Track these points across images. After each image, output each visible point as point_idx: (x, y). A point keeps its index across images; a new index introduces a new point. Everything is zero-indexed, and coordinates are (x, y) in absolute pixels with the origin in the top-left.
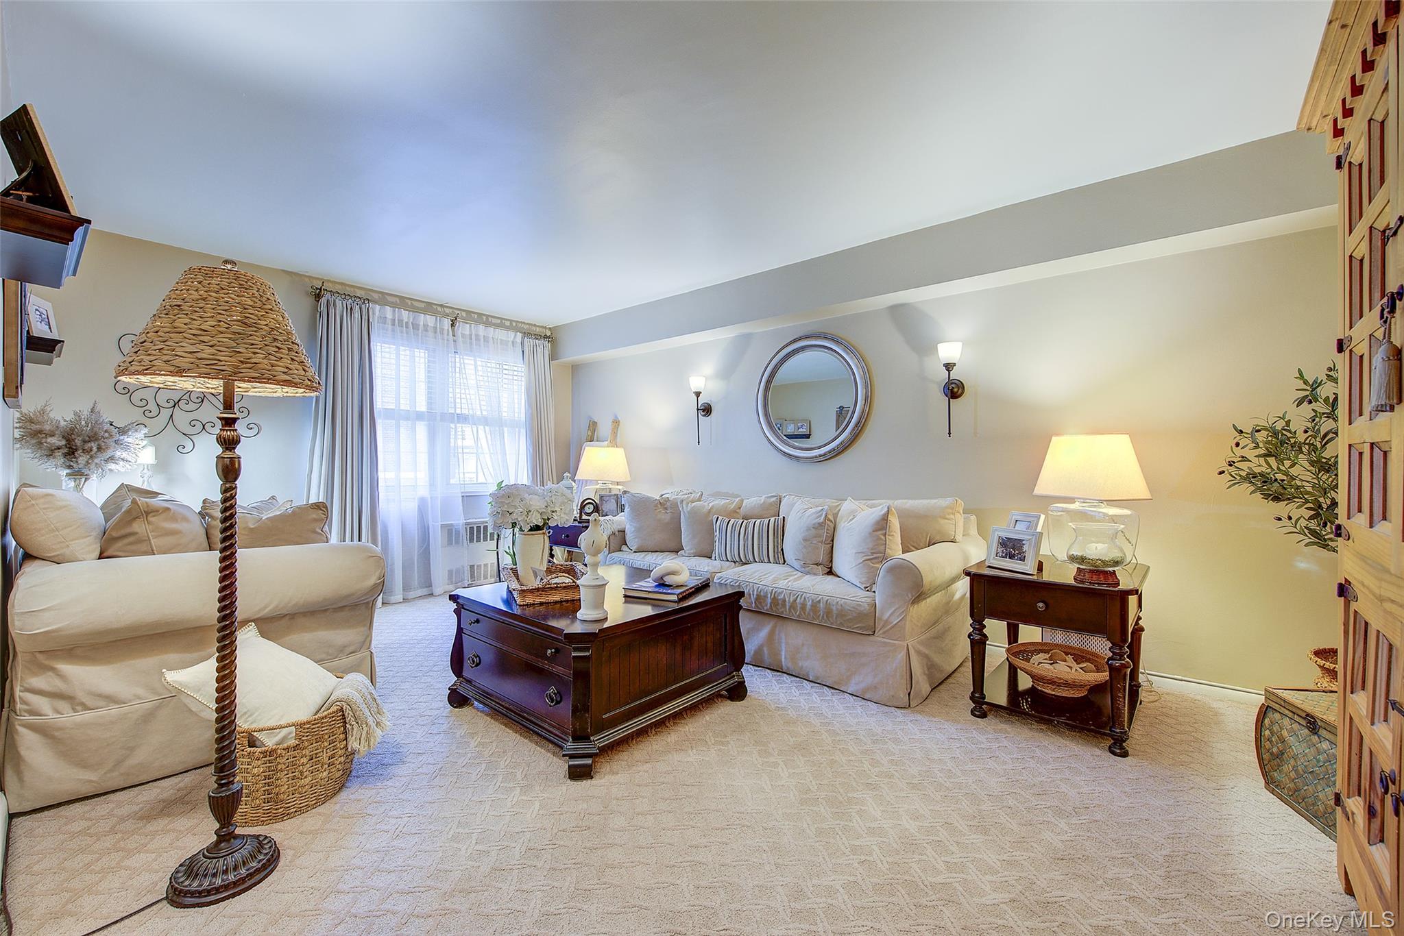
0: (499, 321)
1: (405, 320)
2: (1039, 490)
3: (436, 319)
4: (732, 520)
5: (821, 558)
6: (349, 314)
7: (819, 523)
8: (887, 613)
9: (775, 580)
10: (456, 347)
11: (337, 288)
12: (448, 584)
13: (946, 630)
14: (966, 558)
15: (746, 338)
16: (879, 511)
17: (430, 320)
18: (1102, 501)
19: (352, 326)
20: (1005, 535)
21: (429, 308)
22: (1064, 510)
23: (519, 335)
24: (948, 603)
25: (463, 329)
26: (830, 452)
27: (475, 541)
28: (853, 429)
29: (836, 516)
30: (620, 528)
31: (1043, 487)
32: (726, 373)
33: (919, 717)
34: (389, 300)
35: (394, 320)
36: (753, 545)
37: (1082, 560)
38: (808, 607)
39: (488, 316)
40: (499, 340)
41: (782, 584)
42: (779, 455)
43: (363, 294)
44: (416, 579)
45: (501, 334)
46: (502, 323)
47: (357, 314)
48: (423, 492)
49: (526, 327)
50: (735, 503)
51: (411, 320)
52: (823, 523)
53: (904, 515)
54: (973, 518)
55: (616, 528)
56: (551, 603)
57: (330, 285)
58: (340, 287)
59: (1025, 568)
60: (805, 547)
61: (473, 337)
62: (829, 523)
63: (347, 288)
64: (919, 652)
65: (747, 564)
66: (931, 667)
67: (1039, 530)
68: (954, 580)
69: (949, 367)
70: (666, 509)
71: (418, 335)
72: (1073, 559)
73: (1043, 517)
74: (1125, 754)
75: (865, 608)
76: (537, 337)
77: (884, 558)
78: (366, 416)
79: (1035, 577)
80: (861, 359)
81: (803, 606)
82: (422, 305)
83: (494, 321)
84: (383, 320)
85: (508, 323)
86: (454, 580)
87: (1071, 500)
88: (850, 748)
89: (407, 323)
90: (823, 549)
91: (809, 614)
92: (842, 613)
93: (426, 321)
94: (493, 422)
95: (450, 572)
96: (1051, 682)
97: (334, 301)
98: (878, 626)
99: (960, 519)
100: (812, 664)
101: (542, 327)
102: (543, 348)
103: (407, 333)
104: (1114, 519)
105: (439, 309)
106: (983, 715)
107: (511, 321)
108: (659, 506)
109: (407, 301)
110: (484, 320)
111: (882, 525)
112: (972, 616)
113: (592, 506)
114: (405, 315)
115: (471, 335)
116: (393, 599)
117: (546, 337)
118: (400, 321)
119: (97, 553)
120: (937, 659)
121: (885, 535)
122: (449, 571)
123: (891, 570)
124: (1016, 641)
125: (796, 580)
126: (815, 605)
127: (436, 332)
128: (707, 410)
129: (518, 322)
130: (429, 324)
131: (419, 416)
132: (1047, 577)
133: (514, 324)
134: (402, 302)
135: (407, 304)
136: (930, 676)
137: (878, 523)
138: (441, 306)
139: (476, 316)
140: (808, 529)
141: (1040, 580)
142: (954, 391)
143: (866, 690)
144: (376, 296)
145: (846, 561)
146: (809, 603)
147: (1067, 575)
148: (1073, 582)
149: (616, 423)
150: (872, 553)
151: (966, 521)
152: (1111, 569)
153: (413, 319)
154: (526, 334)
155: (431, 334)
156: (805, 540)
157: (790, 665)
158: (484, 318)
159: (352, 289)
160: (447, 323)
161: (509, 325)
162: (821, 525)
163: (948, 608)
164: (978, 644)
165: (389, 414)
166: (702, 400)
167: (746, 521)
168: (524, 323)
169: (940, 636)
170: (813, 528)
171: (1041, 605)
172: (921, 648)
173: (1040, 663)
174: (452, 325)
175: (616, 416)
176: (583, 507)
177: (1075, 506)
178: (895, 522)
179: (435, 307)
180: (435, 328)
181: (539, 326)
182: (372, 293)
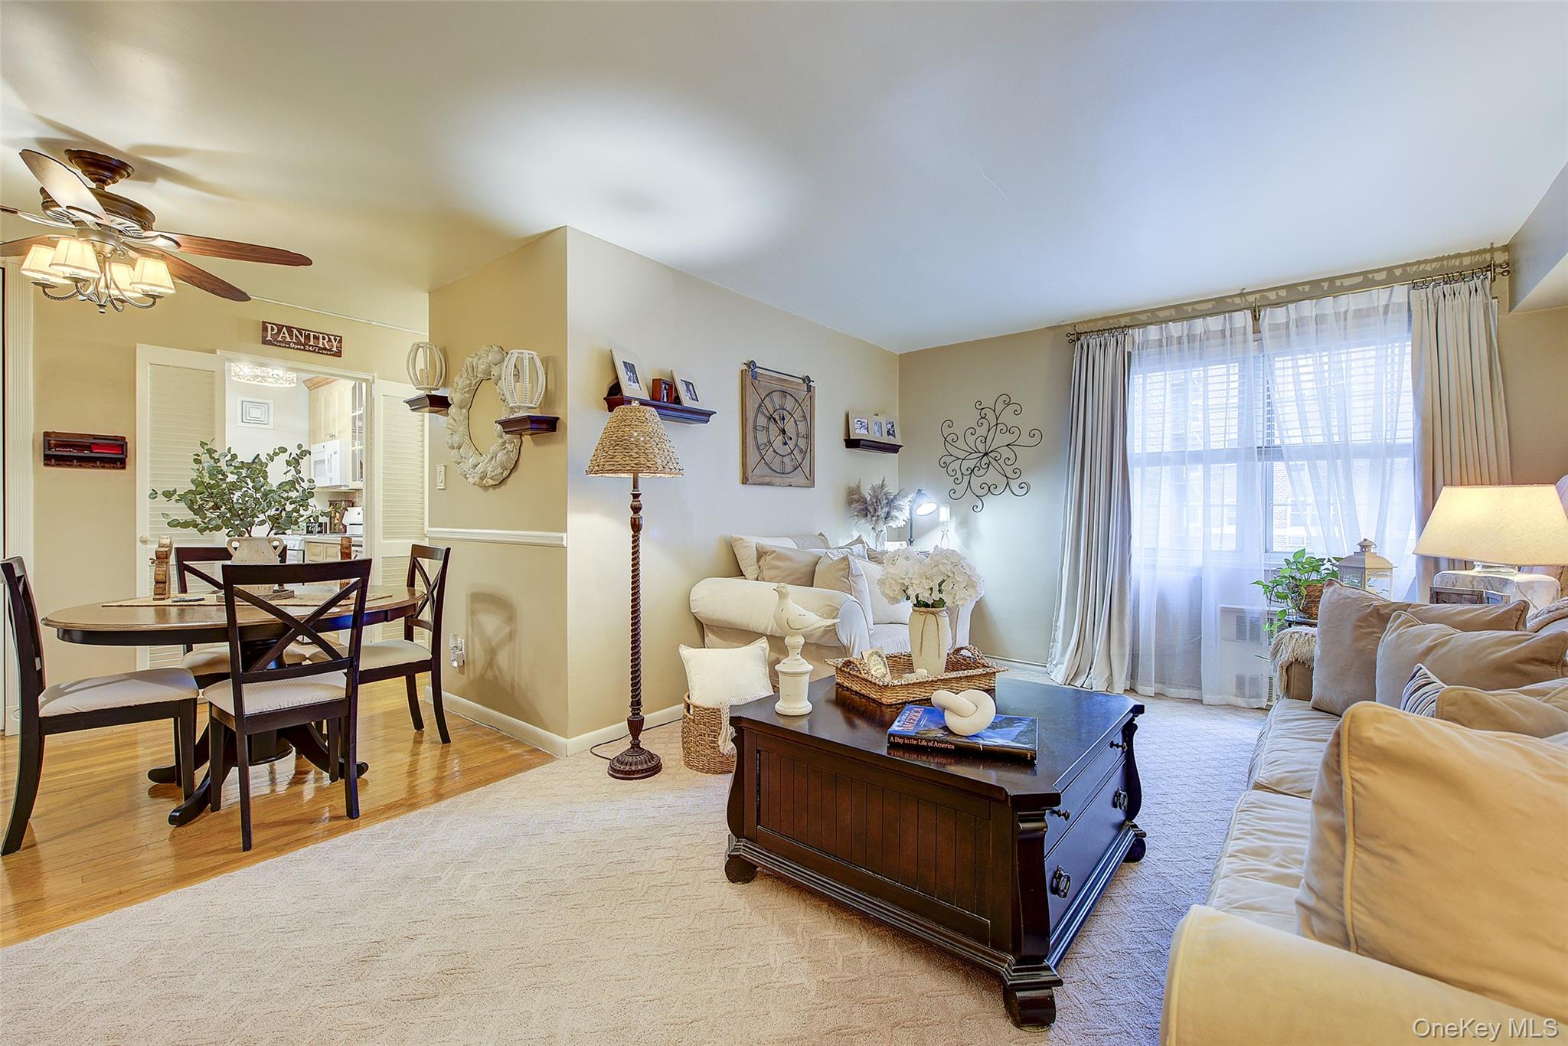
0: (1359, 279)
1: (1177, 334)
3: (1225, 317)
6: (1102, 351)
10: (1258, 349)
11: (1100, 325)
17: (1214, 323)
19: (1105, 362)
21: (1221, 306)
23: (1405, 288)
25: (1269, 317)
34: (1161, 316)
35: (1160, 341)
39: (1331, 280)
43: (1127, 321)
46: (1366, 280)
47: (1111, 350)
51: (1186, 333)
57: (1092, 324)
58: (1102, 322)
63: (1111, 321)
71: (1194, 349)
76: (1459, 275)
82: (1208, 306)
83: (1347, 282)
84: (1145, 344)
85: (1381, 276)
89: (1180, 338)
93: (1208, 326)
95: (1240, 679)
103: (1180, 350)
105: (1237, 300)
107: (1389, 269)
109: (1185, 308)
110: (1325, 288)
114: (1175, 329)
115: (1288, 322)
117: (1483, 268)
118: (1170, 338)
127: (1222, 337)
129: (1409, 264)
130: (1213, 329)
133: (1398, 271)
135: (1187, 310)
138: (1242, 295)
144: (1143, 318)
153: (1189, 330)
155: (1214, 342)
158: (1325, 284)
159: (1115, 320)
160: (1243, 319)
161: (1384, 277)
168: (1426, 262)
174: (1254, 318)
179: (1230, 300)
180: (1223, 331)
181: (1466, 255)
182: (1138, 316)
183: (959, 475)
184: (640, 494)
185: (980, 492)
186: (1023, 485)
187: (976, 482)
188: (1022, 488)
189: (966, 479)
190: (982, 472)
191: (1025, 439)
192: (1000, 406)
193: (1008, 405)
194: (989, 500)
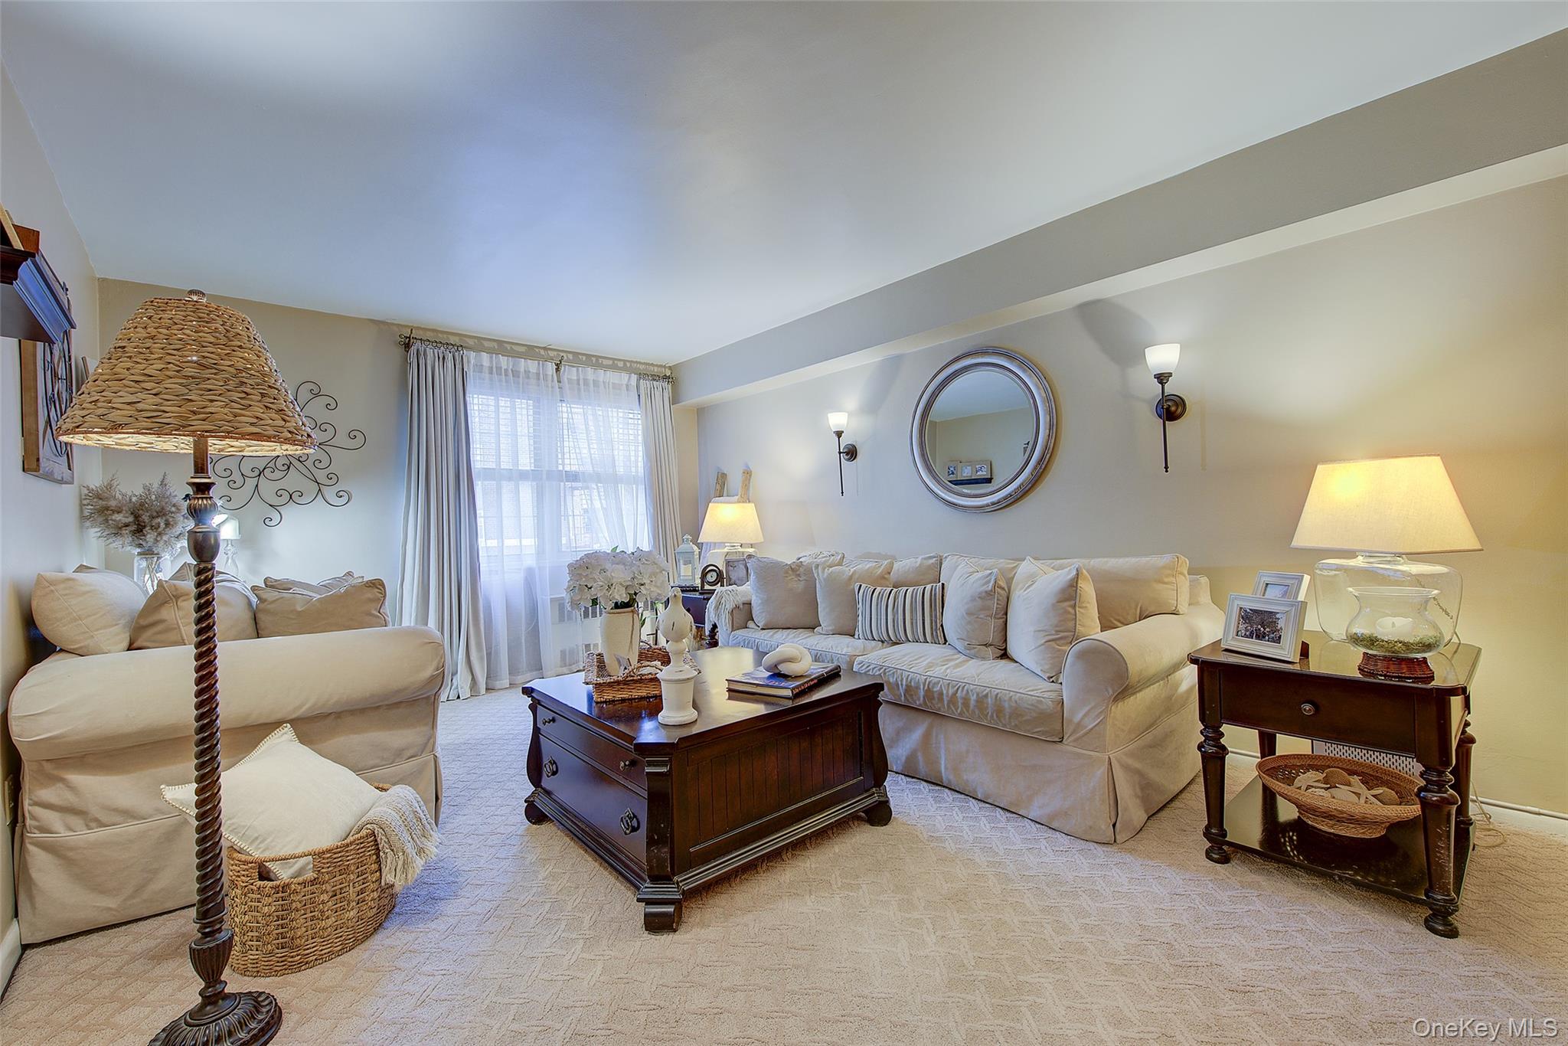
0: (611, 362)
1: (504, 366)
2: (1298, 542)
3: (539, 364)
4: (879, 589)
5: (992, 636)
6: (441, 364)
7: (986, 592)
8: (1079, 713)
9: (930, 666)
10: (562, 395)
11: (429, 335)
12: (561, 667)
13: (1168, 736)
14: (1194, 635)
15: (895, 362)
16: (1065, 575)
17: (532, 366)
18: (1400, 555)
19: (445, 376)
20: (1249, 605)
21: (531, 351)
22: (1339, 568)
23: (634, 377)
24: (1169, 698)
25: (570, 373)
26: (1005, 498)
27: (590, 616)
28: (1035, 468)
29: (1009, 581)
30: (745, 599)
31: (1306, 535)
32: (872, 406)
33: (1128, 858)
34: (486, 345)
35: (491, 368)
36: (904, 619)
37: (1371, 641)
38: (972, 703)
39: (598, 357)
40: (611, 384)
41: (938, 672)
42: (941, 505)
43: (457, 341)
44: (524, 659)
45: (612, 377)
46: (614, 364)
47: (450, 364)
48: (530, 562)
49: (642, 367)
50: (882, 567)
51: (511, 367)
52: (992, 590)
53: (1101, 579)
54: (1204, 580)
55: (740, 600)
56: (635, 699)
57: (421, 332)
58: (432, 334)
59: (1284, 652)
60: (969, 623)
61: (581, 382)
62: (999, 590)
63: (440, 335)
64: (1126, 768)
65: (898, 644)
66: (1145, 787)
67: (1301, 597)
68: (1176, 667)
69: (1162, 378)
70: (799, 575)
71: (518, 383)
72: (1356, 640)
73: (1307, 578)
74: (1452, 933)
75: (1048, 705)
76: (655, 378)
77: (1074, 638)
78: (463, 479)
79: (1297, 668)
80: (1043, 377)
81: (966, 702)
82: (523, 349)
83: (606, 362)
84: (479, 368)
85: (621, 364)
86: (567, 661)
87: (1351, 554)
88: (1027, 902)
89: (506, 370)
90: (993, 625)
91: (973, 712)
92: (1017, 712)
93: (528, 368)
94: (607, 479)
95: (563, 652)
96: (1328, 816)
97: (425, 350)
98: (1068, 731)
99: (1184, 583)
100: (980, 777)
101: (661, 366)
102: (662, 392)
103: (507, 382)
104: (1419, 580)
105: (542, 352)
106: (1225, 860)
107: (625, 361)
108: (790, 572)
109: (506, 345)
110: (594, 362)
111: (1070, 594)
112: (1202, 719)
113: (715, 574)
114: (504, 362)
115: (578, 380)
116: (498, 684)
117: (665, 377)
118: (499, 368)
119: (126, 644)
120: (1154, 775)
121: (1074, 607)
122: (561, 651)
123: (1082, 655)
124: (1272, 751)
125: (957, 666)
126: (981, 700)
127: (539, 379)
128: (852, 453)
129: (632, 361)
130: (531, 370)
131: (523, 476)
132: (1318, 665)
133: (628, 365)
134: (501, 347)
135: (507, 349)
136: (1145, 800)
137: (1063, 591)
138: (545, 349)
139: (584, 358)
140: (973, 600)
141: (1305, 671)
142: (1171, 410)
143: (1053, 816)
144: (471, 342)
145: (1024, 640)
146: (973, 698)
147: (1348, 665)
148: (1358, 675)
149: (748, 473)
150: (1057, 631)
151: (1193, 586)
152: (1419, 656)
153: (513, 366)
154: (642, 376)
155: (533, 381)
156: (969, 614)
157: (951, 777)
158: (594, 359)
159: (445, 336)
160: (551, 367)
161: (622, 366)
162: (990, 594)
163: (1170, 705)
164: (1214, 760)
165: (489, 474)
166: (846, 441)
167: (895, 590)
168: (640, 363)
169: (1158, 744)
170: (979, 597)
171: (1307, 707)
172: (1130, 761)
173: (1310, 788)
174: (558, 370)
175: (748, 467)
176: (704, 575)
177: (1359, 562)
178: (1088, 590)
179: (537, 350)
180: (538, 374)
181: (657, 365)
182: (466, 339)
183: (236, 476)
184: (213, 484)
185: (275, 501)
186: (341, 493)
187: (267, 488)
188: (341, 497)
189: (251, 483)
190: (278, 474)
191: (341, 439)
192: (304, 394)
193: (317, 395)
194: (290, 512)
